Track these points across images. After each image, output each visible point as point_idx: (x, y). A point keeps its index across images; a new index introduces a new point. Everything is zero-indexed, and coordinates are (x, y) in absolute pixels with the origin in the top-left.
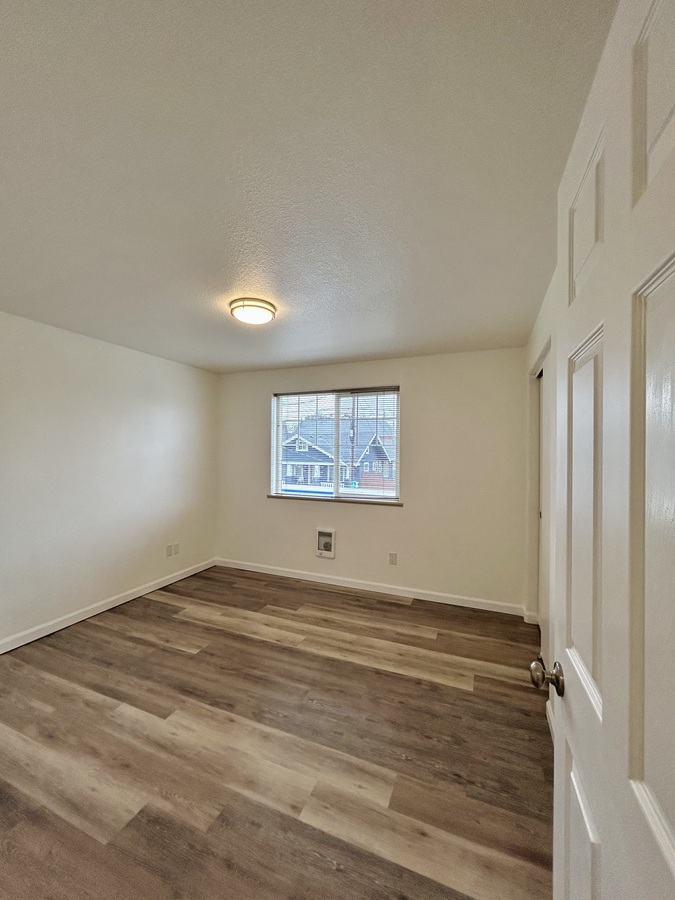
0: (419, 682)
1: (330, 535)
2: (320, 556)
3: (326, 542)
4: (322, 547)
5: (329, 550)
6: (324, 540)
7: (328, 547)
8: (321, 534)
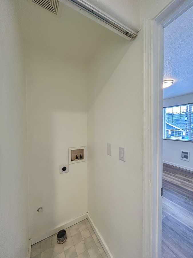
1: (187, 153)
2: (182, 160)
3: (185, 155)
4: (183, 157)
6: (184, 155)
7: (186, 157)
8: (183, 152)
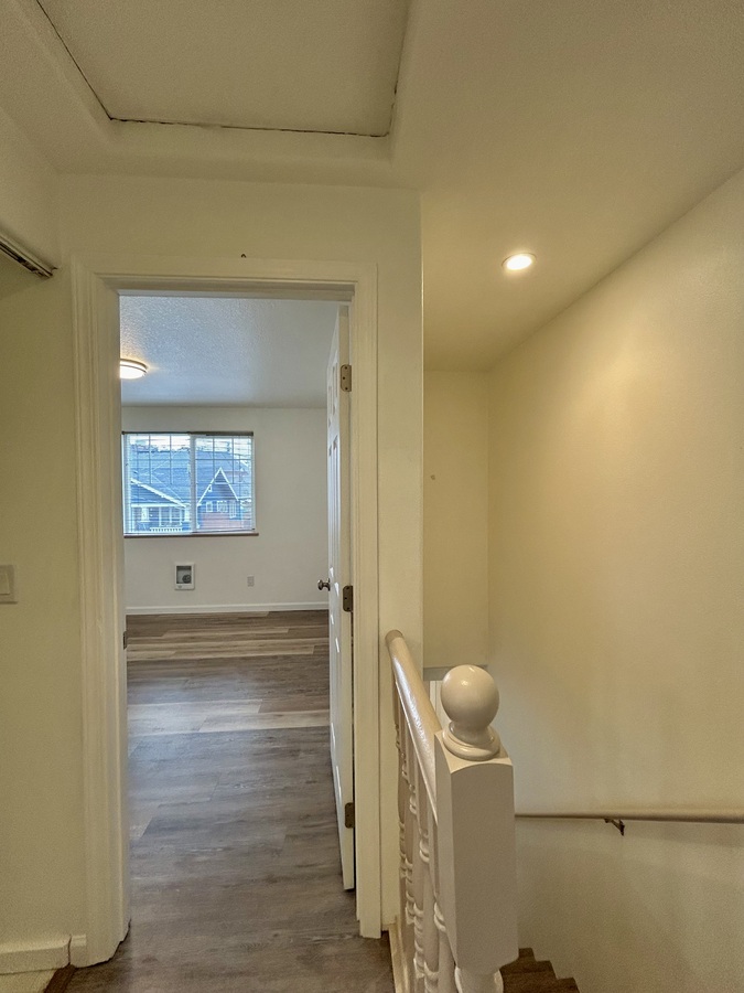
0: (275, 657)
1: (189, 568)
2: (180, 589)
3: (185, 575)
4: (181, 580)
5: (189, 582)
6: (183, 573)
7: (187, 580)
8: (179, 568)
